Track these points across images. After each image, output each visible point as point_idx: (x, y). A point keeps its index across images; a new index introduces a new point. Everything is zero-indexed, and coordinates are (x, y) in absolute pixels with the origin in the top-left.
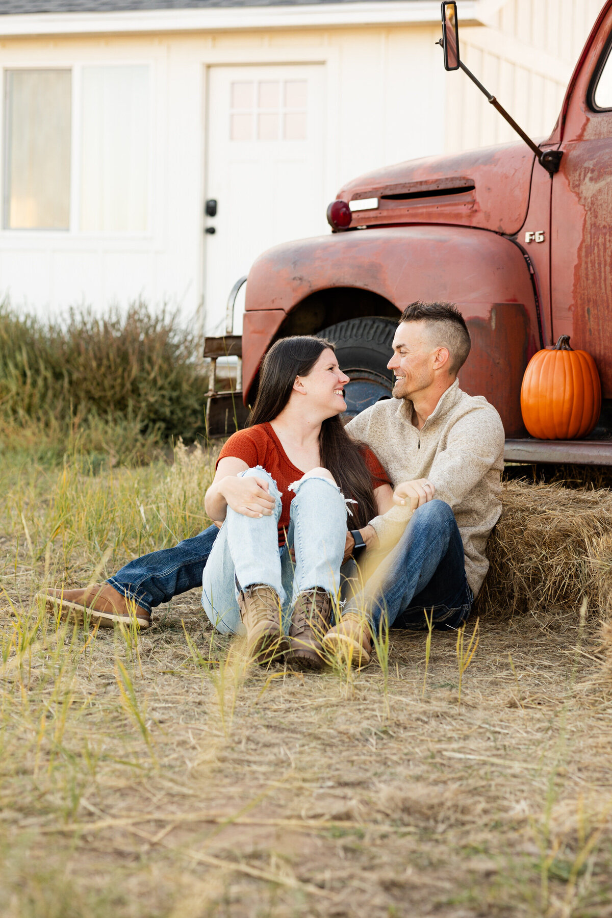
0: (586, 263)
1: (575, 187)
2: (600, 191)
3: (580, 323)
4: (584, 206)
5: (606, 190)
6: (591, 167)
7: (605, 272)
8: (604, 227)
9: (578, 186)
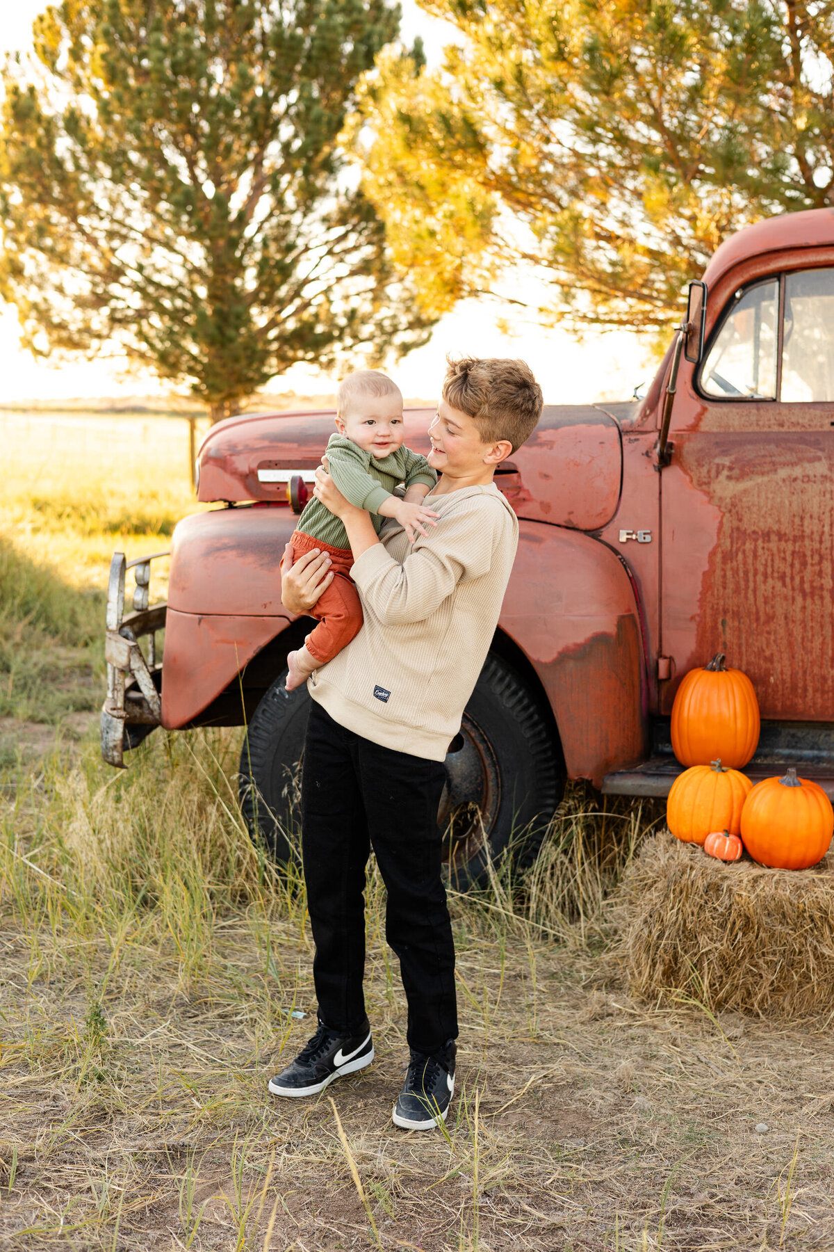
0: (723, 570)
1: (704, 485)
2: (745, 491)
3: (708, 635)
4: (720, 507)
5: (755, 492)
6: (727, 463)
7: (755, 582)
8: (754, 532)
9: (709, 483)
